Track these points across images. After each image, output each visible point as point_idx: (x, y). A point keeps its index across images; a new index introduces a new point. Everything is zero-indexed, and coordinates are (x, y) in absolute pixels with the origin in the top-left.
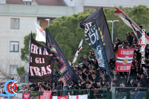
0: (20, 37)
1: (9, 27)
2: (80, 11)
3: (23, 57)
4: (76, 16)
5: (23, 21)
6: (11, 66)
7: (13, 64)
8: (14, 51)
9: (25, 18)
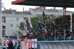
0: (19, 23)
1: (16, 20)
2: (35, 16)
3: (20, 29)
4: (34, 17)
5: (20, 19)
6: (16, 31)
7: (17, 30)
8: (17, 27)
9: (20, 18)
